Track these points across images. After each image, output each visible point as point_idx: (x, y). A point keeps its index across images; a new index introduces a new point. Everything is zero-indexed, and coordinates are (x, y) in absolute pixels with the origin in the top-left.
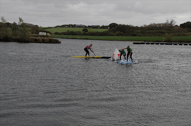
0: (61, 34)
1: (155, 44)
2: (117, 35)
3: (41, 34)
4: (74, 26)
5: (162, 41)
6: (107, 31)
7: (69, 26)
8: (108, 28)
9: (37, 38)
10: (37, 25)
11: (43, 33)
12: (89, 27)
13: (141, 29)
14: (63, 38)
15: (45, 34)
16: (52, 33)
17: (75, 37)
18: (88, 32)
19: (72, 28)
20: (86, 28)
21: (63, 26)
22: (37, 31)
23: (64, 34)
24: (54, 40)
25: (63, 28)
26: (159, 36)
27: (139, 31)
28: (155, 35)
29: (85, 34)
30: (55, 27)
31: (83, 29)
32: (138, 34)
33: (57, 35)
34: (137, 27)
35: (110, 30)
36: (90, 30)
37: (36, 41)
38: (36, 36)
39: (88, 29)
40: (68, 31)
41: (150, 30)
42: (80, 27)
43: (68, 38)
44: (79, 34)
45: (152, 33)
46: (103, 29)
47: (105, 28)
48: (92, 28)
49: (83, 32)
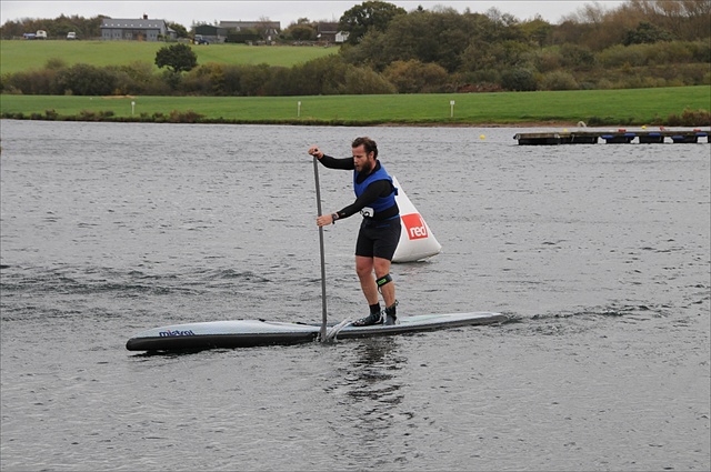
2: (402, 91)
4: (92, 29)
6: (332, 56)
7: (58, 28)
8: (340, 38)
12: (204, 30)
13: (568, 40)
14: (21, 117)
17: (105, 109)
18: (195, 70)
19: (83, 44)
20: (183, 41)
21: (13, 31)
23: (28, 85)
25: (14, 43)
26: (698, 81)
27: (551, 53)
28: (669, 79)
29: (173, 87)
31: (159, 45)
32: (550, 76)
34: (538, 22)
35: (354, 49)
36: (211, 56)
39: (195, 48)
40: (55, 64)
41: (627, 44)
42: (135, 38)
43: (51, 117)
44: (136, 85)
45: (646, 63)
46: (303, 48)
47: (317, 39)
48: (222, 39)
49: (160, 72)
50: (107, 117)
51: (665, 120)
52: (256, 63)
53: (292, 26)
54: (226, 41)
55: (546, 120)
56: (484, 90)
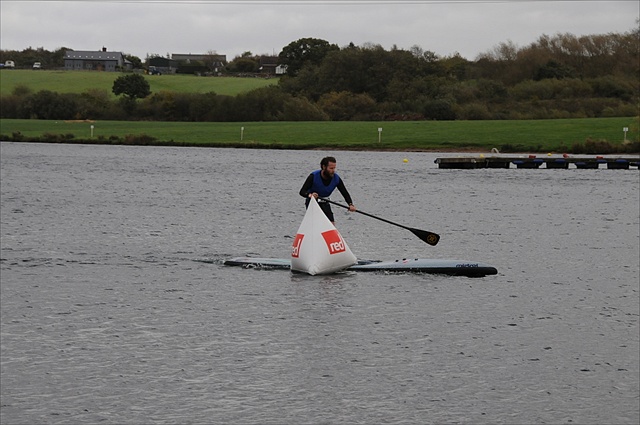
1: (572, 166)
2: (336, 116)
4: (57, 60)
5: (614, 146)
6: (272, 87)
7: (26, 59)
8: (279, 70)
12: (157, 63)
13: (484, 76)
17: (65, 132)
18: (150, 97)
19: (47, 73)
20: (140, 72)
26: (598, 114)
27: (468, 86)
28: (572, 111)
29: (129, 112)
32: (468, 106)
34: (457, 58)
35: (292, 81)
36: (161, 85)
40: (21, 91)
41: (538, 78)
42: (95, 68)
43: (17, 138)
44: (95, 110)
45: (553, 97)
46: (247, 79)
47: (259, 71)
48: (174, 70)
49: (115, 98)
50: (68, 139)
51: (570, 147)
52: (204, 91)
53: (237, 59)
54: (177, 72)
55: (463, 147)
56: (409, 119)
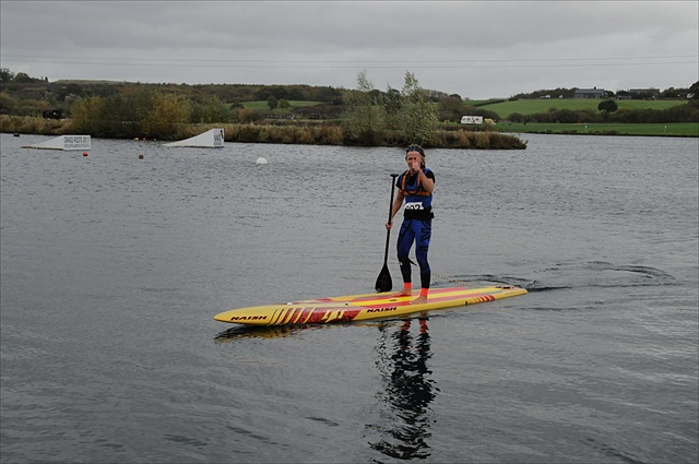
0: (528, 120)
3: (466, 120)
4: (570, 94)
6: (684, 105)
7: (555, 94)
8: (689, 96)
9: (455, 133)
10: (456, 95)
11: (475, 118)
12: (622, 93)
14: (536, 133)
15: (479, 120)
16: (502, 117)
17: (573, 129)
18: (617, 111)
19: (566, 100)
20: (612, 98)
21: (536, 95)
22: (456, 111)
23: (540, 118)
24: (505, 138)
25: (536, 101)
29: (606, 119)
30: (511, 99)
31: (600, 101)
33: (515, 125)
35: (696, 102)
36: (624, 105)
37: (451, 143)
38: (451, 129)
39: (617, 101)
40: (553, 109)
42: (589, 97)
43: (549, 133)
44: (588, 118)
46: (670, 101)
47: (678, 97)
48: (631, 97)
49: (599, 112)
50: (574, 133)
52: (646, 108)
53: (666, 91)
